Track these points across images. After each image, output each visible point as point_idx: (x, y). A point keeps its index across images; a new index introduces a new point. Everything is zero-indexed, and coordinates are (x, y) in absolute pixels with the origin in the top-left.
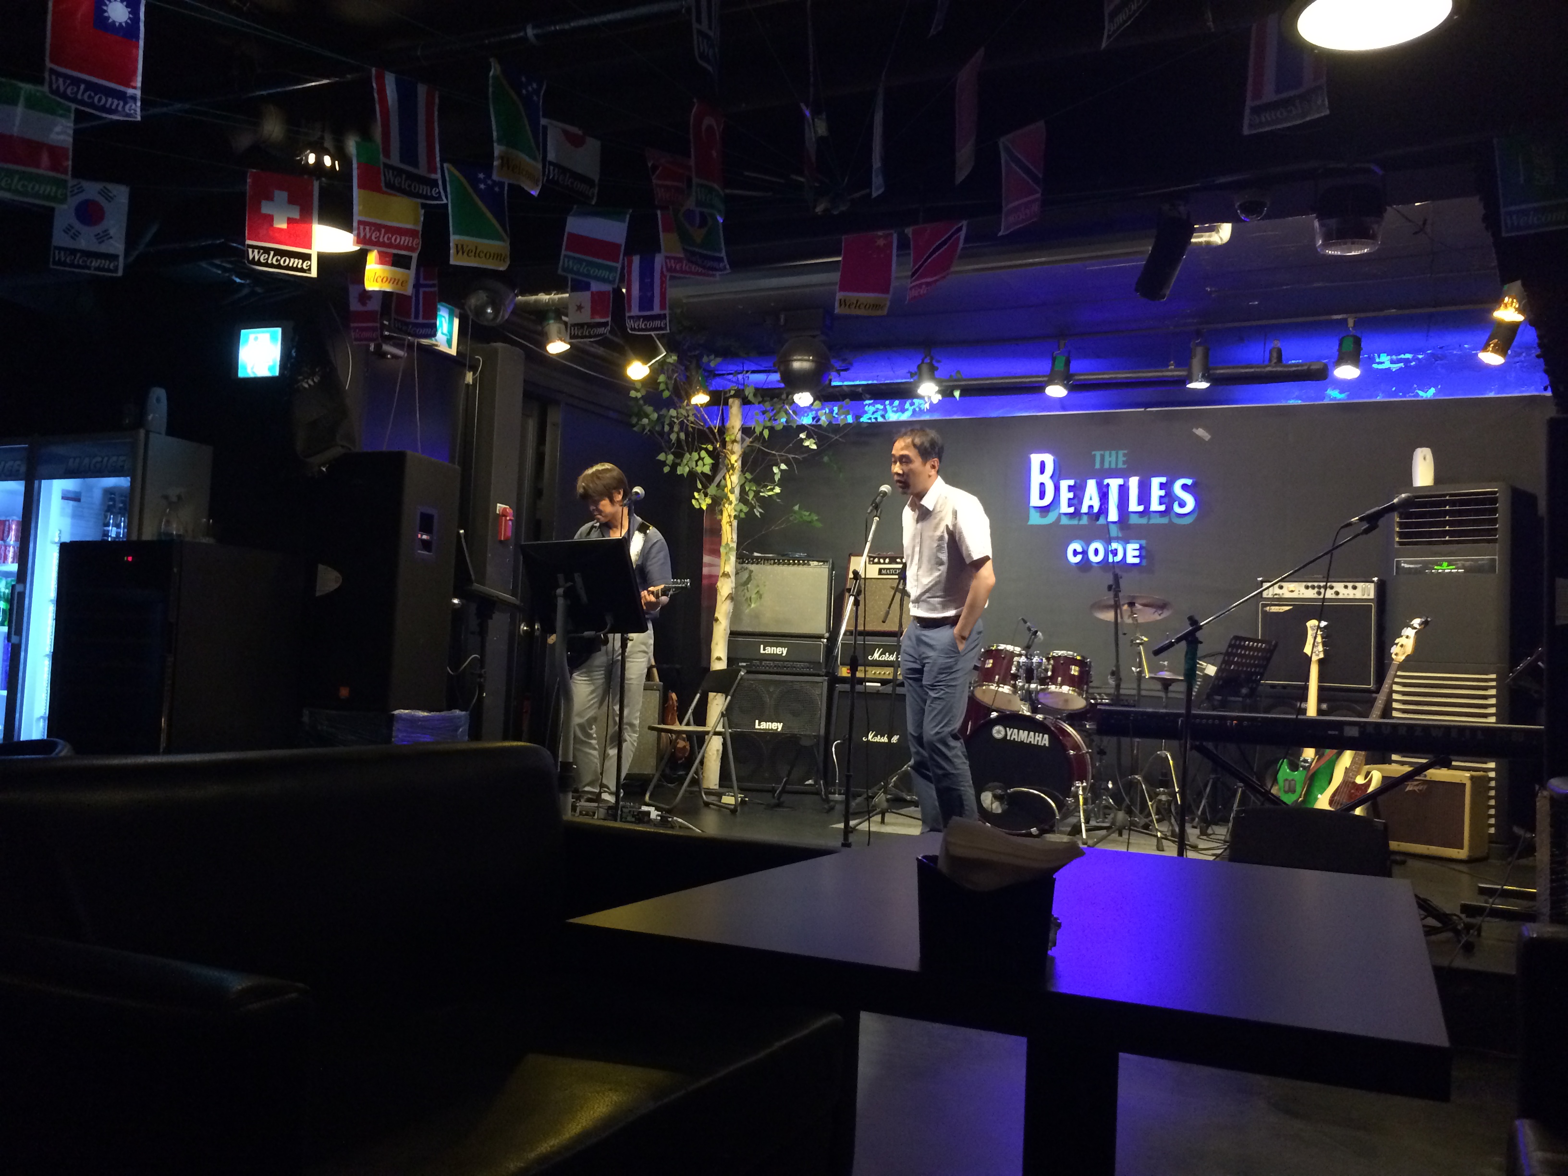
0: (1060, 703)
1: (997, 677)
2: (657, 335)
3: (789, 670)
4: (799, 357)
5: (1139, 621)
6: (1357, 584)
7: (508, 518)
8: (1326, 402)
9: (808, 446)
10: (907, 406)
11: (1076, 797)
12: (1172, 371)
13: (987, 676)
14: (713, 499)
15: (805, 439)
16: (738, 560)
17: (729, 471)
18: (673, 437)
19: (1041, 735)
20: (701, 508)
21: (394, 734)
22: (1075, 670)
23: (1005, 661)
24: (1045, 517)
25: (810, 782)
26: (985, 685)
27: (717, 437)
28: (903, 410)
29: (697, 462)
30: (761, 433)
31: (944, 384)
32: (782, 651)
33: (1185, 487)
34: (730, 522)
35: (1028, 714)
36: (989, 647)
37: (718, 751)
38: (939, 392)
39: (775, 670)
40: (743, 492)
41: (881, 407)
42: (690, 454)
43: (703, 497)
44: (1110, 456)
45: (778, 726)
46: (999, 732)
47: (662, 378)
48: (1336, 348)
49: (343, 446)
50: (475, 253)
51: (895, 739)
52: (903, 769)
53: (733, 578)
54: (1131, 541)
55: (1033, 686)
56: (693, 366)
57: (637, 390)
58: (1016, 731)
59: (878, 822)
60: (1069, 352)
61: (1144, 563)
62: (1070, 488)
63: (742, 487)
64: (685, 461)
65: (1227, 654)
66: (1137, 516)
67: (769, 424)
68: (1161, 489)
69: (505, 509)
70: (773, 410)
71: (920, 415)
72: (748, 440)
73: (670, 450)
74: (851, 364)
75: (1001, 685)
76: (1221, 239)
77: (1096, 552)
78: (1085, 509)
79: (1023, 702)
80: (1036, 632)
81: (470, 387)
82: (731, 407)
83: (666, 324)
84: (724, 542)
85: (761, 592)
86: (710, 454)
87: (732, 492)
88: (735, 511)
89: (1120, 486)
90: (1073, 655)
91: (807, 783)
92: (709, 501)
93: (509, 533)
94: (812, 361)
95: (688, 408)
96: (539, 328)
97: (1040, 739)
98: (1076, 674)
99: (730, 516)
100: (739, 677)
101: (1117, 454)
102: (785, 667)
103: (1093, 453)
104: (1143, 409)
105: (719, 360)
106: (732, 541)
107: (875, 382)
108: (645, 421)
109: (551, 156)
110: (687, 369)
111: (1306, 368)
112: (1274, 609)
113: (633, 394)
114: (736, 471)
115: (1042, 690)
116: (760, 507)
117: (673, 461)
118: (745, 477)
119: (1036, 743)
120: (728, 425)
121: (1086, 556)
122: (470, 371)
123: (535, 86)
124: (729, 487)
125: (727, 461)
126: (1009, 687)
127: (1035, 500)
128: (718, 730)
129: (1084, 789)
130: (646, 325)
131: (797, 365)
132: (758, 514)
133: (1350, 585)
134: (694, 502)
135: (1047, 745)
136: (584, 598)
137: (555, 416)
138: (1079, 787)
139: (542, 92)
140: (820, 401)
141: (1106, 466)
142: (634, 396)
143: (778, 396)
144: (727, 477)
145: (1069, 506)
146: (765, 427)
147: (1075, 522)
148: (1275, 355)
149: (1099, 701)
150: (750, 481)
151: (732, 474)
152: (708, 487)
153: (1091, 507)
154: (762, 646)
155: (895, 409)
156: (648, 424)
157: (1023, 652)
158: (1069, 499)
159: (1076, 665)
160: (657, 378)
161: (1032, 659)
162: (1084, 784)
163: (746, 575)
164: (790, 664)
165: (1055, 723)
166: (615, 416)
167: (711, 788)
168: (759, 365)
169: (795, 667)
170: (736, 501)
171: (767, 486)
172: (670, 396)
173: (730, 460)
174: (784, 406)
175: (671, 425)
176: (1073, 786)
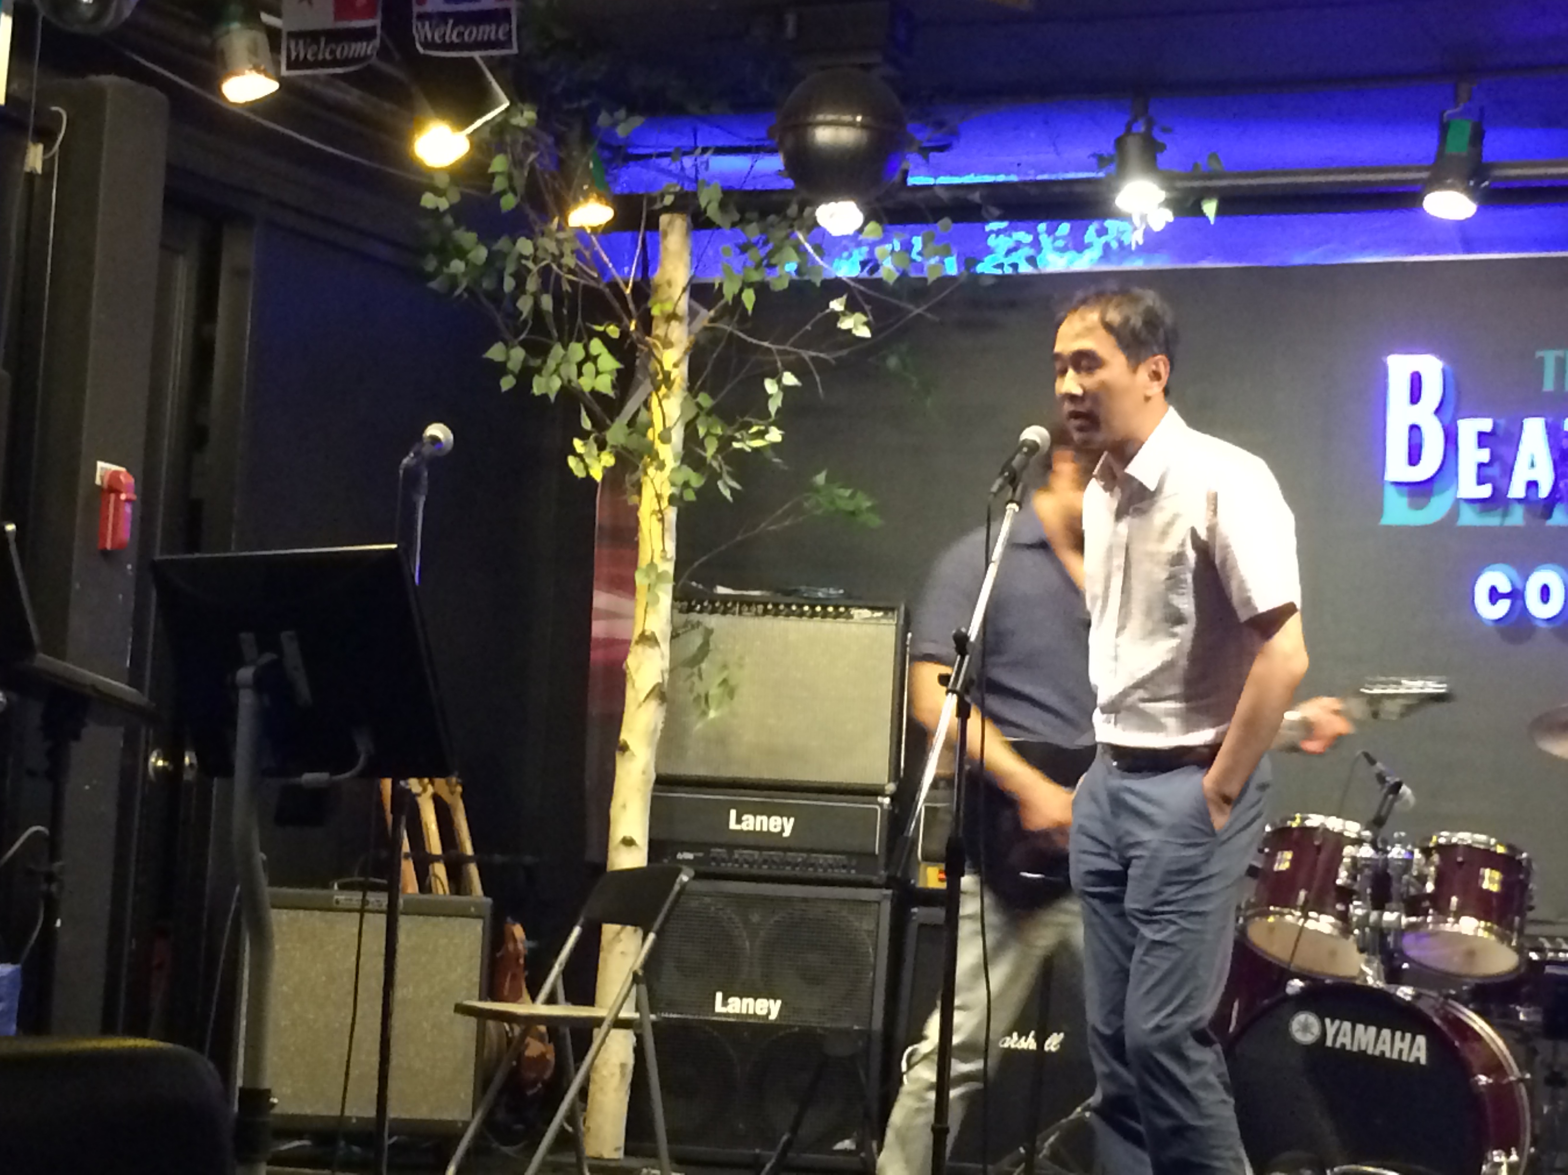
0: (1456, 959)
1: (1302, 894)
2: (487, 60)
3: (798, 872)
4: (830, 117)
7: (123, 497)
9: (849, 331)
10: (1090, 234)
13: (1279, 891)
14: (618, 456)
15: (843, 314)
16: (678, 604)
17: (657, 389)
18: (525, 305)
19: (1408, 1036)
20: (589, 479)
22: (1490, 880)
23: (1323, 856)
24: (1424, 506)
25: (847, 1144)
26: (1274, 913)
27: (631, 306)
28: (1080, 246)
29: (580, 365)
30: (737, 298)
31: (1179, 184)
32: (783, 825)
34: (660, 511)
35: (1380, 984)
36: (1284, 821)
37: (623, 1066)
38: (1169, 203)
39: (765, 870)
40: (692, 440)
41: (1029, 238)
42: (565, 347)
43: (595, 451)
45: (769, 1008)
46: (1305, 1027)
47: (499, 164)
51: (1053, 1043)
52: (1072, 1116)
53: (665, 647)
55: (1389, 917)
56: (575, 134)
57: (438, 192)
58: (1347, 1025)
60: (1482, 110)
62: (1483, 439)
63: (690, 428)
64: (551, 364)
67: (756, 276)
69: (116, 473)
70: (766, 243)
71: (1122, 259)
72: (705, 315)
73: (517, 335)
74: (955, 134)
75: (1312, 914)
77: (1545, 593)
78: (1517, 490)
79: (1365, 956)
80: (1398, 785)
81: (38, 183)
82: (665, 234)
83: (509, 34)
84: (644, 561)
85: (732, 682)
86: (612, 345)
87: (665, 438)
88: (673, 484)
90: (1488, 844)
91: (839, 1146)
92: (608, 459)
93: (125, 533)
94: (863, 126)
95: (561, 235)
96: (206, 41)
97: (1406, 1045)
98: (1495, 888)
99: (659, 497)
100: (677, 887)
102: (788, 864)
103: (1539, 354)
105: (637, 121)
106: (664, 558)
107: (1013, 178)
108: (457, 266)
110: (560, 140)
113: (428, 200)
114: (676, 387)
115: (1411, 926)
116: (734, 477)
117: (525, 361)
118: (698, 405)
119: (1395, 1056)
120: (657, 277)
121: (1519, 603)
122: (36, 142)
124: (658, 427)
125: (653, 365)
126: (1332, 919)
127: (1397, 467)
128: (623, 1014)
129: (1512, 1168)
130: (460, 35)
131: (824, 135)
132: (727, 493)
134: (572, 461)
135: (1423, 1061)
136: (303, 690)
137: (240, 253)
138: (1500, 1164)
140: (879, 221)
142: (430, 206)
143: (780, 209)
144: (654, 402)
145: (1481, 481)
146: (746, 285)
147: (1493, 520)
149: (1551, 955)
150: (710, 413)
151: (666, 396)
152: (607, 427)
153: (1532, 485)
154: (733, 813)
155: (1060, 243)
156: (465, 274)
157: (1367, 834)
158: (1481, 465)
159: (1492, 868)
160: (489, 165)
161: (1387, 852)
162: (1514, 1158)
163: (696, 640)
164: (800, 857)
165: (1442, 1008)
166: (384, 252)
167: (600, 1159)
168: (734, 135)
169: (812, 865)
170: (675, 461)
171: (750, 426)
172: (518, 207)
173: (660, 363)
174: (793, 233)
175: (521, 276)
176: (1487, 1162)
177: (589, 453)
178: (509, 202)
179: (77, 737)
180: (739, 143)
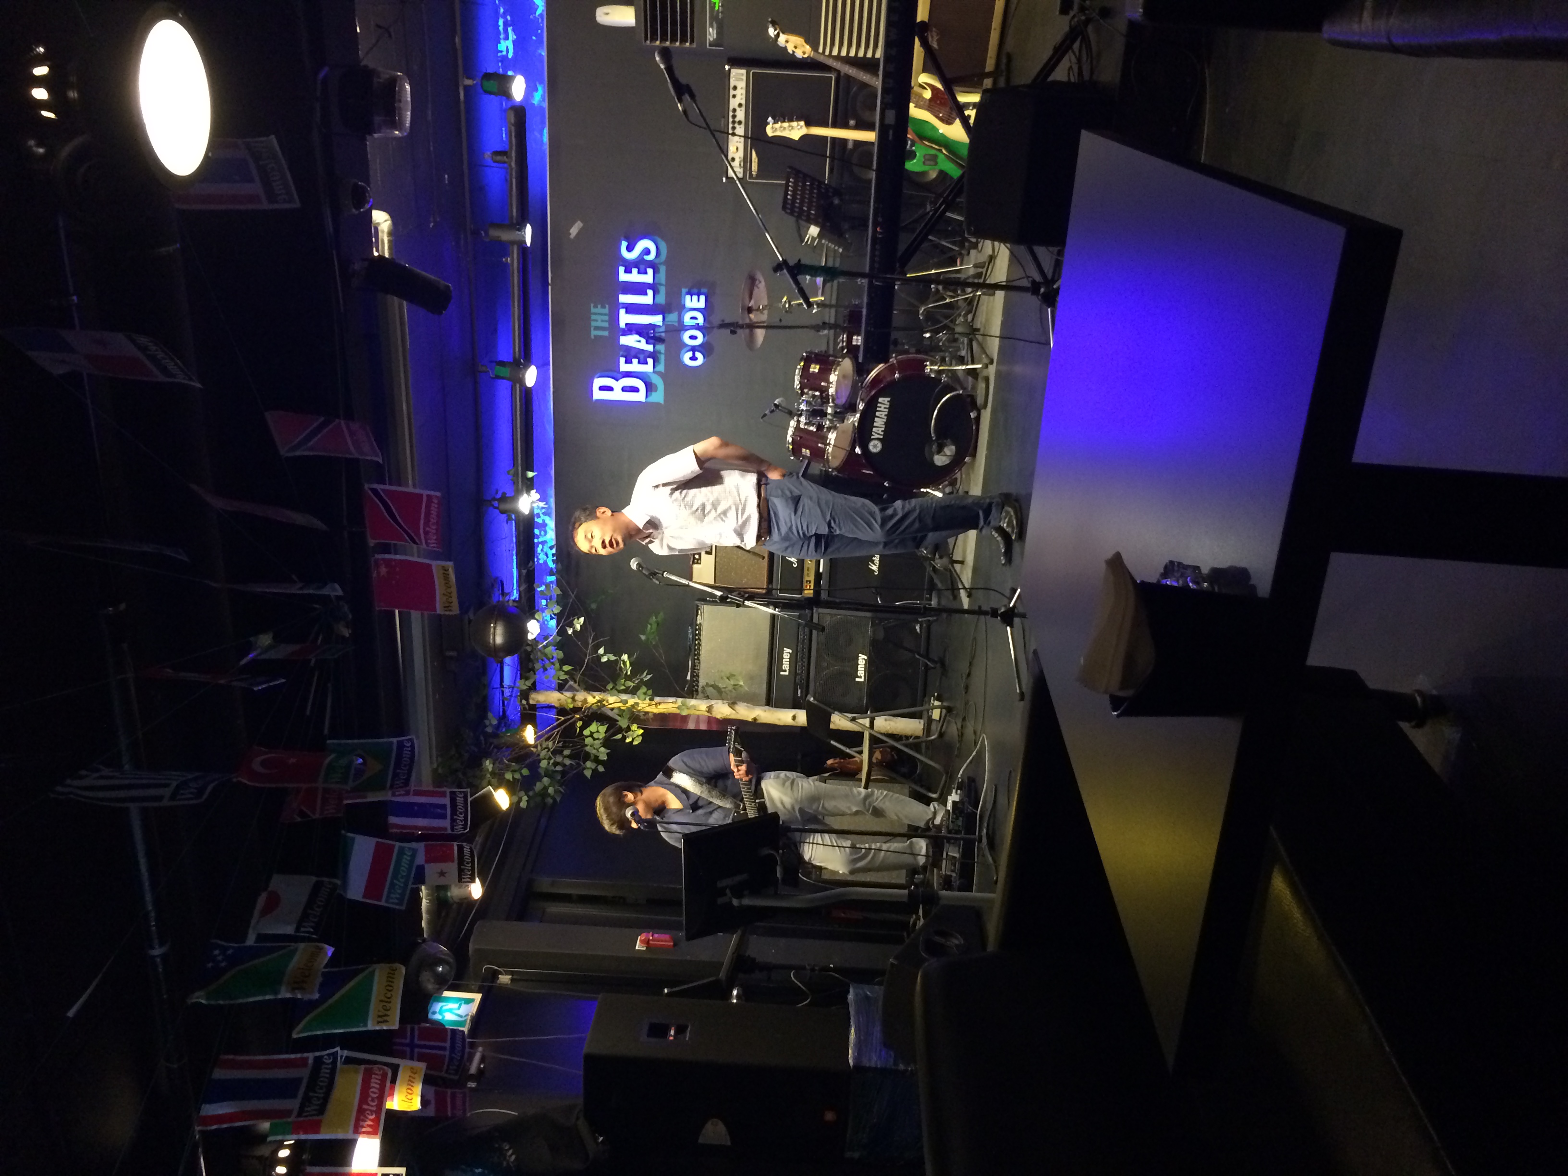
0: (846, 382)
1: (820, 445)
3: (806, 646)
4: (491, 637)
5: (766, 304)
6: (732, 85)
7: (651, 938)
8: (546, 105)
9: (581, 626)
10: (539, 520)
11: (939, 372)
12: (513, 260)
13: (819, 454)
14: (633, 723)
15: (573, 628)
16: (695, 696)
17: (604, 706)
18: (568, 762)
19: (879, 405)
20: (642, 735)
21: (873, 1065)
22: (815, 368)
23: (804, 436)
24: (656, 386)
25: (918, 628)
26: (828, 457)
27: (569, 717)
28: (544, 525)
29: (594, 739)
30: (566, 673)
31: (520, 487)
32: (787, 653)
33: (630, 249)
34: (656, 704)
35: (858, 415)
36: (789, 451)
37: (886, 720)
38: (528, 492)
39: (805, 660)
40: (626, 691)
41: (540, 546)
42: (587, 745)
43: (630, 733)
44: (596, 321)
45: (862, 659)
46: (875, 446)
47: (509, 776)
48: (492, 96)
49: (578, 1118)
50: (387, 1002)
53: (713, 702)
54: (683, 303)
55: (829, 410)
56: (496, 741)
57: (520, 800)
58: (874, 429)
59: (961, 567)
60: (492, 362)
61: (704, 290)
62: (628, 361)
63: (620, 692)
64: (594, 752)
65: (799, 217)
66: (657, 297)
67: (557, 665)
68: (630, 272)
69: (640, 941)
70: (542, 660)
71: (549, 507)
72: (571, 683)
73: (581, 765)
74: (497, 578)
75: (828, 442)
76: (386, 221)
77: (693, 338)
78: (650, 348)
79: (846, 421)
80: (775, 405)
81: (515, 977)
82: (538, 701)
84: (677, 711)
85: (728, 675)
86: (585, 726)
87: (625, 702)
88: (645, 699)
89: (627, 312)
90: (800, 369)
91: (918, 630)
92: (634, 727)
93: (666, 937)
94: (495, 623)
95: (539, 748)
96: (455, 906)
97: (883, 406)
98: (818, 367)
99: (649, 705)
100: (816, 702)
101: (595, 314)
102: (803, 650)
103: (593, 337)
104: (550, 287)
105: (490, 715)
106: (675, 702)
107: (514, 552)
108: (551, 790)
109: (290, 930)
110: (499, 748)
111: (513, 128)
112: (755, 167)
113: (523, 804)
114: (604, 698)
115: (833, 401)
116: (642, 674)
117: (592, 761)
118: (611, 689)
119: (887, 410)
120: (557, 705)
121: (697, 348)
122: (498, 978)
123: (217, 952)
124: (620, 705)
125: (594, 707)
126: (830, 434)
127: (640, 397)
128: (868, 725)
129: (931, 364)
130: (461, 809)
131: (499, 640)
132: (649, 677)
133: (732, 92)
134: (635, 743)
135: (889, 399)
136: (743, 877)
137: (545, 884)
138: (931, 369)
139: (223, 943)
140: (534, 612)
141: (606, 325)
142: (526, 803)
143: (528, 654)
144: (610, 706)
145: (646, 363)
146: (561, 669)
147: (662, 358)
148: (499, 158)
149: (844, 344)
150: (615, 684)
151: (607, 702)
152: (620, 727)
154: (782, 673)
155: (543, 533)
156: (554, 787)
157: (795, 418)
159: (810, 367)
160: (509, 781)
161: (802, 410)
162: (928, 363)
163: (710, 690)
164: (800, 646)
165: (866, 389)
166: (543, 821)
167: (924, 729)
168: (495, 672)
169: (803, 641)
170: (634, 698)
171: (621, 668)
172: (526, 767)
173: (593, 704)
174: (539, 650)
175: (556, 764)
176: (929, 375)
177: (632, 735)
178: (525, 772)
179: (753, 960)
180: (498, 669)
